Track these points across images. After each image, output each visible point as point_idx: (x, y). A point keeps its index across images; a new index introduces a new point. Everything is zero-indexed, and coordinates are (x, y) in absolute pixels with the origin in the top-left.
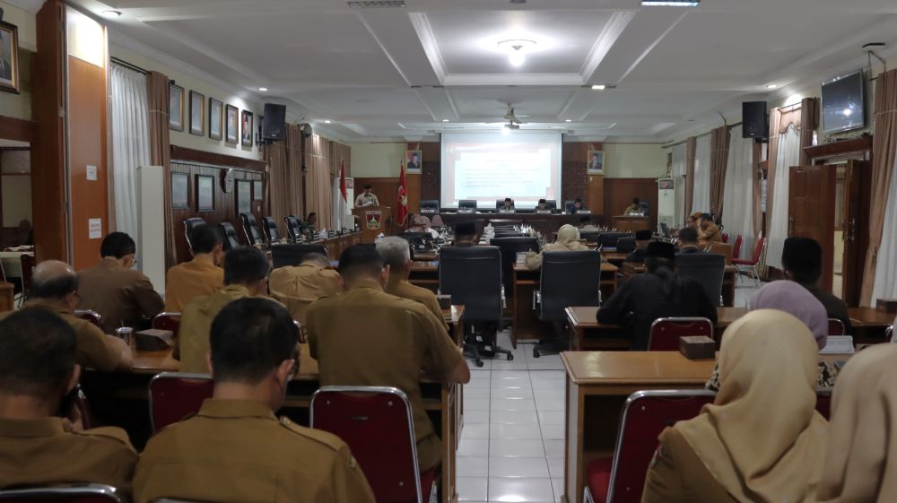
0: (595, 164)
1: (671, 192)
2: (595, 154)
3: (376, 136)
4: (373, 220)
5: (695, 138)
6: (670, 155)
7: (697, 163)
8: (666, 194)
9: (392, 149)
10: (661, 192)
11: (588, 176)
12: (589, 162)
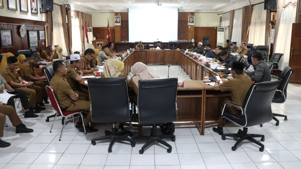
0: (191, 21)
1: (223, 33)
2: (191, 17)
3: (102, 10)
4: (100, 46)
5: (234, 10)
6: (221, 18)
7: (235, 21)
8: (220, 34)
9: (109, 15)
10: (218, 33)
11: (188, 26)
12: (189, 20)
